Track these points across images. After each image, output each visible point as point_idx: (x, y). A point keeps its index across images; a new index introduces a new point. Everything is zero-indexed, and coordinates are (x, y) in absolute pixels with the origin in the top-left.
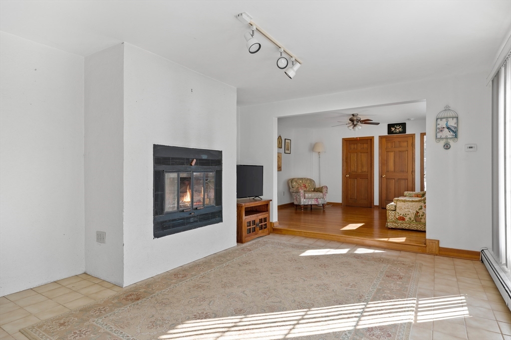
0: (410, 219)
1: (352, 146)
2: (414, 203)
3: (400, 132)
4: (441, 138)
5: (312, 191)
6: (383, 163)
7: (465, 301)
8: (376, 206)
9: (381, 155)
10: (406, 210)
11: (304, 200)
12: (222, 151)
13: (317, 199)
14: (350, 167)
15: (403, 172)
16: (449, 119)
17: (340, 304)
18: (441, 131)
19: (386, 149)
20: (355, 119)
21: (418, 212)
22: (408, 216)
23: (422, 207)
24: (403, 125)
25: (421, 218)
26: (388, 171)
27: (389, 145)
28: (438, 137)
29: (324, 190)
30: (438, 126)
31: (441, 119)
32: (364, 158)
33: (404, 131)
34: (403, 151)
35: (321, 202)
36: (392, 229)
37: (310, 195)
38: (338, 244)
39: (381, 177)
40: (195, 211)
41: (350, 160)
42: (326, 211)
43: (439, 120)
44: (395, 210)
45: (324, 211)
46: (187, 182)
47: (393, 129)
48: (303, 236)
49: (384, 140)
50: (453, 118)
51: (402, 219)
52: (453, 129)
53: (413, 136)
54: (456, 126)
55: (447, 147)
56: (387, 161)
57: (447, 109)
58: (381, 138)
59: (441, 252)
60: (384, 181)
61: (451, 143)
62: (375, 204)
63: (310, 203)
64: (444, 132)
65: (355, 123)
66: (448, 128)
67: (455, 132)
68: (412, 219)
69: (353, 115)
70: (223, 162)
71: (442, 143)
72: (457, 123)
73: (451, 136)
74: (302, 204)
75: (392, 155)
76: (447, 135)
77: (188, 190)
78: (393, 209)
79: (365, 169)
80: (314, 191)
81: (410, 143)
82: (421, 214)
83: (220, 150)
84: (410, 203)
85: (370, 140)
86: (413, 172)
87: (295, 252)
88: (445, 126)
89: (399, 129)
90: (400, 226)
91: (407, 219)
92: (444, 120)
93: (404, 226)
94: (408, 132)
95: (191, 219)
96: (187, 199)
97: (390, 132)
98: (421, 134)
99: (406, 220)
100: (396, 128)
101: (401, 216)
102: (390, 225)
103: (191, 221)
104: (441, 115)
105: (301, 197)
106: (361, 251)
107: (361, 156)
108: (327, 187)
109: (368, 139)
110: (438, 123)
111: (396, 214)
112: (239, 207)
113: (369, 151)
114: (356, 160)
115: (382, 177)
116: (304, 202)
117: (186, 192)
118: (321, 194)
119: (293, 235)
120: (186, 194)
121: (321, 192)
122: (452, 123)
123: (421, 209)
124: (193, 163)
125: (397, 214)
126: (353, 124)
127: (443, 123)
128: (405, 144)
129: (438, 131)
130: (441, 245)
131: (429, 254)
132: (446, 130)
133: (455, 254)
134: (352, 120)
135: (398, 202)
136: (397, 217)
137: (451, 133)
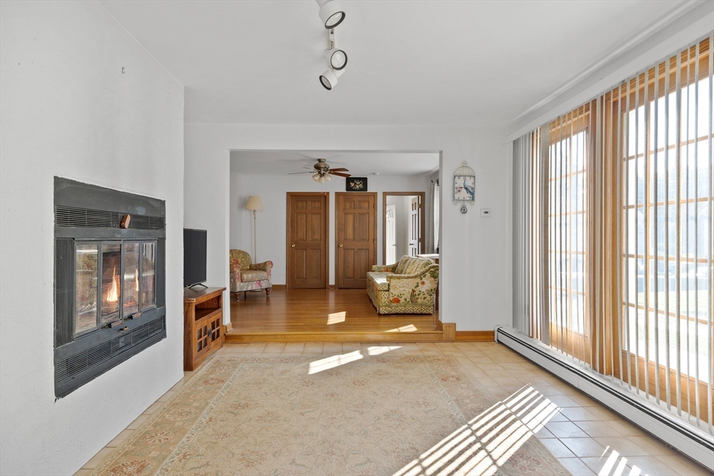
0: (406, 300)
1: (300, 204)
2: (409, 280)
3: (360, 190)
4: (458, 200)
5: (247, 270)
6: (340, 229)
7: (537, 392)
8: (332, 286)
9: (337, 217)
10: (402, 289)
11: (242, 284)
12: (165, 201)
13: (260, 281)
14: (297, 233)
15: (363, 240)
16: (467, 178)
17: (444, 436)
18: (459, 191)
19: (344, 209)
20: (323, 166)
21: (414, 291)
22: (404, 297)
23: (418, 283)
24: (364, 180)
25: (418, 298)
26: (346, 239)
27: (348, 205)
28: (456, 198)
29: (268, 267)
30: (456, 185)
31: (459, 176)
32: (316, 221)
33: (365, 188)
34: (364, 214)
35: (264, 285)
36: (385, 315)
37: (250, 276)
38: (338, 347)
39: (337, 247)
40: (127, 323)
41: (297, 224)
42: (271, 299)
43: (457, 178)
44: (388, 291)
45: (268, 299)
46: (113, 260)
47: (352, 184)
48: (280, 342)
49: (342, 198)
50: (471, 176)
51: (397, 301)
52: (471, 190)
53: (374, 195)
54: (473, 186)
55: (464, 211)
56: (345, 225)
57: (465, 165)
58: (338, 194)
59: (458, 338)
60: (342, 251)
61: (468, 205)
62: (330, 284)
63: (249, 289)
64: (461, 193)
65: (322, 172)
66: (466, 188)
67: (472, 193)
68: (408, 300)
69: (319, 160)
70: (166, 223)
71: (459, 205)
72: (474, 183)
73: (468, 199)
74: (238, 290)
75: (350, 218)
76: (465, 196)
77: (114, 278)
78: (386, 289)
79: (317, 236)
80: (250, 269)
81: (371, 205)
82: (417, 292)
83: (163, 199)
84: (405, 280)
85: (324, 197)
86: (375, 240)
87: (297, 369)
88: (463, 186)
89: (359, 185)
90: (394, 310)
91: (402, 300)
92: (462, 178)
93: (400, 309)
94: (370, 189)
95: (122, 340)
96: (113, 296)
97: (348, 188)
98: (384, 193)
99: (401, 302)
100: (355, 184)
101: (396, 297)
102: (383, 310)
103: (121, 345)
104: (459, 173)
105: (237, 280)
106: (374, 351)
107: (312, 217)
108: (271, 263)
109: (321, 196)
110: (456, 181)
111: (389, 295)
112: (187, 305)
113: (322, 211)
114: (305, 223)
115: (339, 246)
116: (241, 287)
117: (111, 281)
118: (264, 274)
119: (263, 342)
120: (111, 285)
121: (264, 270)
122: (469, 183)
123: (417, 286)
124: (127, 224)
125: (391, 295)
126: (319, 173)
127: (460, 182)
128: (366, 205)
129: (456, 190)
130: (458, 329)
131: (446, 341)
132: (464, 190)
133: (472, 337)
134: (317, 167)
135: (392, 280)
136: (391, 299)
137: (469, 195)
